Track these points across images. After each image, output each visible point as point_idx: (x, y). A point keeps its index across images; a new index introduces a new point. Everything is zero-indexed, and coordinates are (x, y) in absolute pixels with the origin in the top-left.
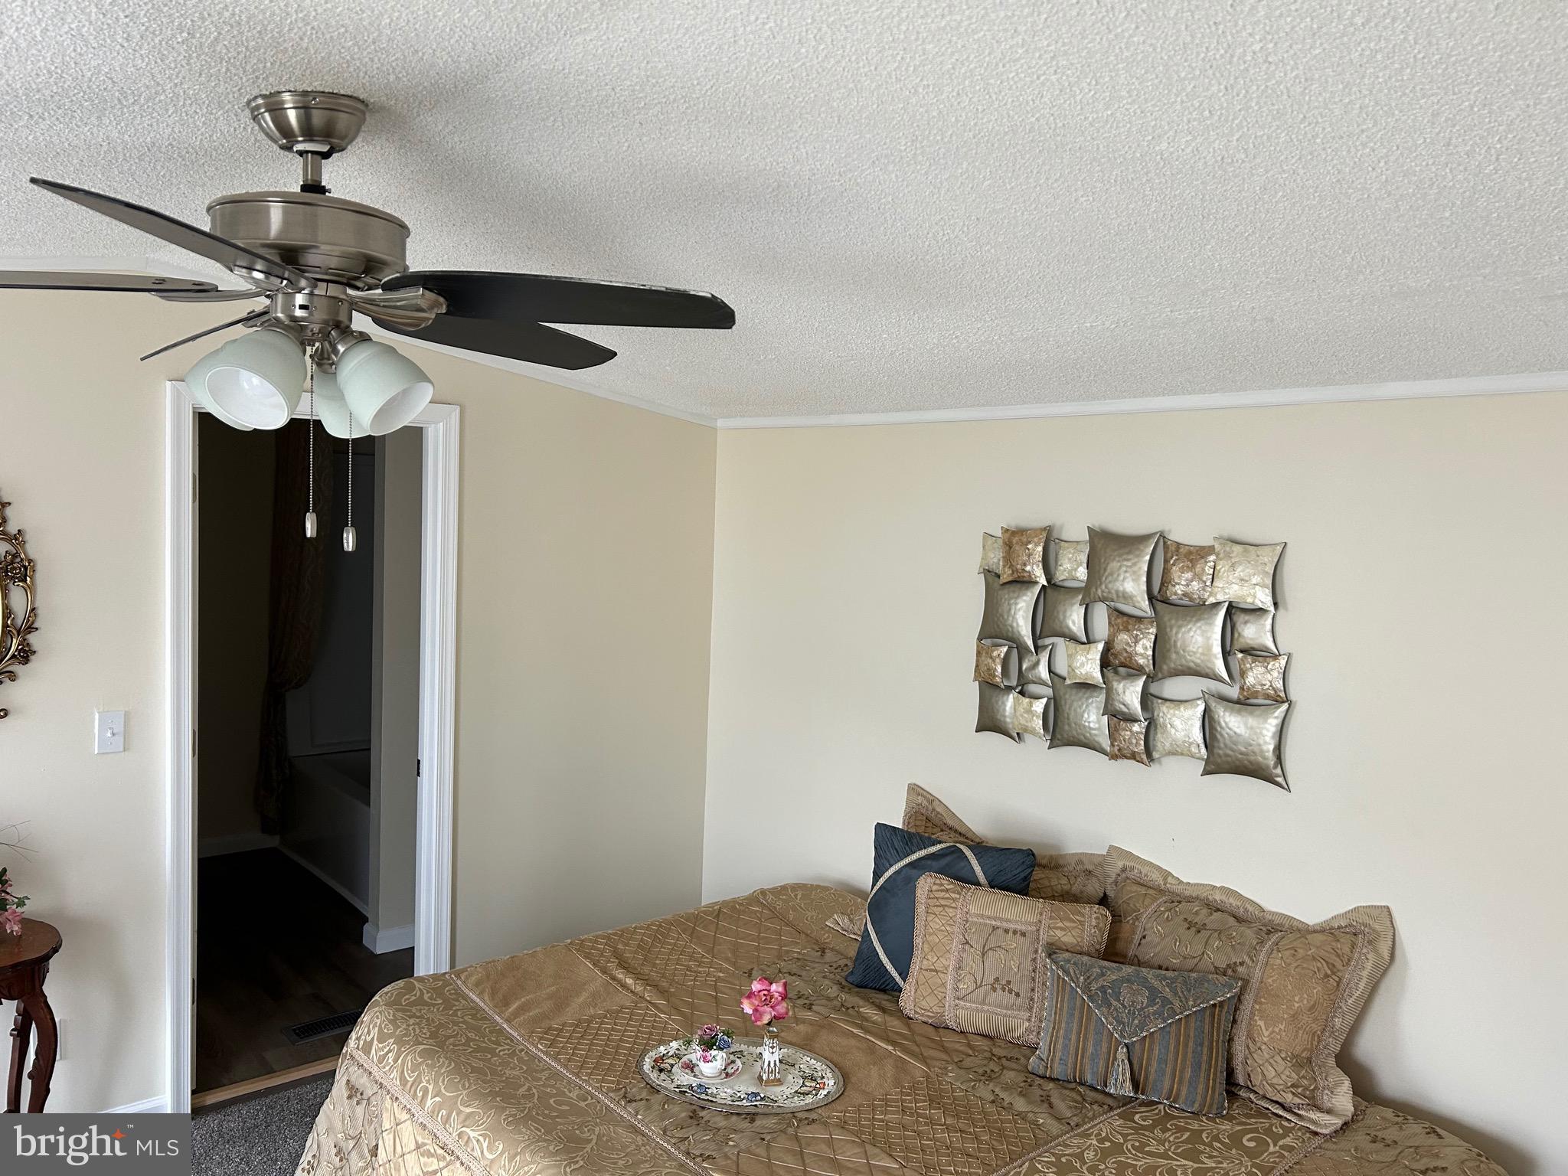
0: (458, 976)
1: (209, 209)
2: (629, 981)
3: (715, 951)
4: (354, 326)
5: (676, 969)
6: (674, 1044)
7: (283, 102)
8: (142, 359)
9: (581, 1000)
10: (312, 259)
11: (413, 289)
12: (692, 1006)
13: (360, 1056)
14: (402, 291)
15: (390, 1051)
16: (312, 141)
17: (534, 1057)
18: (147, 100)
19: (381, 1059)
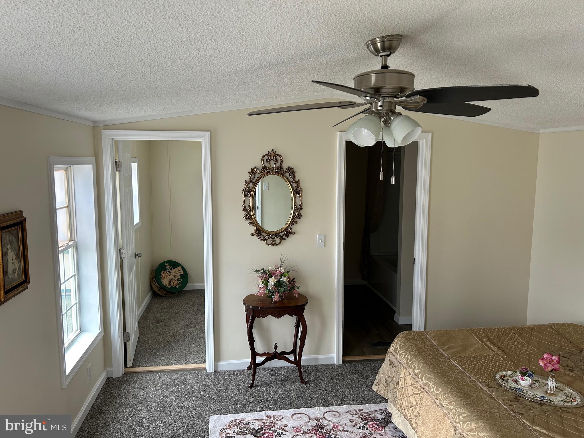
0: (427, 333)
1: (354, 79)
2: (492, 347)
3: (530, 343)
4: (396, 111)
5: (512, 346)
6: (510, 372)
7: (376, 41)
8: (333, 127)
9: (472, 349)
10: (384, 90)
11: (416, 96)
12: (518, 360)
13: (393, 352)
14: (413, 97)
15: (403, 352)
16: (385, 52)
17: (453, 365)
18: (338, 48)
19: (400, 354)
